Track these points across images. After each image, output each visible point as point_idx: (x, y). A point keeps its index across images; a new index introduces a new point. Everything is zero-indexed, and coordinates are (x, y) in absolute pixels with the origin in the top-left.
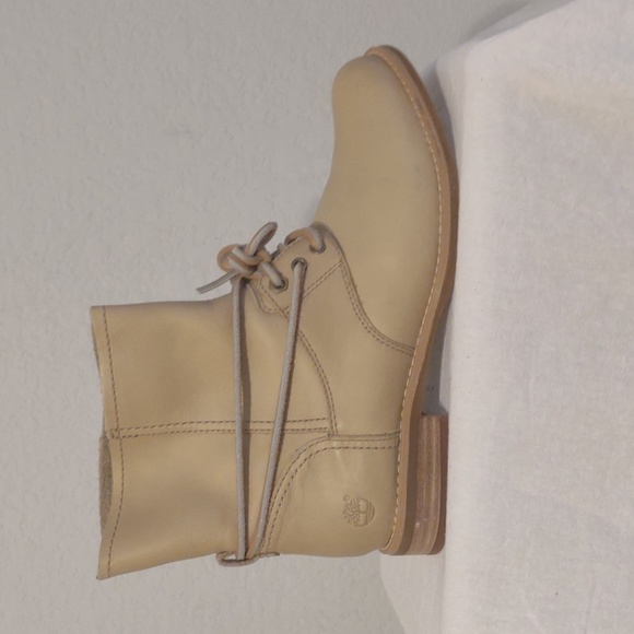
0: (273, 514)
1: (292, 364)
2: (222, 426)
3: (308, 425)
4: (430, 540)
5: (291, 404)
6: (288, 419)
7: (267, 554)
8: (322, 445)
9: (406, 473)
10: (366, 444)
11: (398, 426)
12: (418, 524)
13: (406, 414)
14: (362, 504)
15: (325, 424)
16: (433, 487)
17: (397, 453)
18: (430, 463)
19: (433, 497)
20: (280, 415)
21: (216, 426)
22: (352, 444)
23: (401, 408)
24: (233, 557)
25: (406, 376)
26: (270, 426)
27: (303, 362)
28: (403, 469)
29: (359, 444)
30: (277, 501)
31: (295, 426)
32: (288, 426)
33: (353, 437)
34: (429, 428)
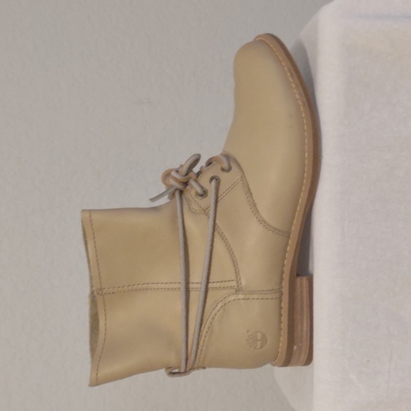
0: (201, 342)
1: (212, 245)
2: (167, 286)
3: (222, 285)
4: (304, 357)
5: (212, 272)
6: (211, 281)
7: (198, 368)
8: (232, 298)
9: (287, 314)
10: (261, 296)
11: (281, 283)
12: (295, 347)
13: (286, 276)
14: (259, 335)
15: (234, 284)
16: (305, 322)
17: (281, 301)
18: (302, 307)
19: (305, 329)
20: (204, 279)
21: (163, 286)
22: (252, 297)
23: (283, 272)
24: (177, 371)
25: (285, 251)
26: (198, 286)
27: (219, 244)
28: (285, 312)
29: (256, 296)
30: (204, 334)
31: (214, 285)
32: (210, 285)
33: (252, 292)
34: (301, 285)
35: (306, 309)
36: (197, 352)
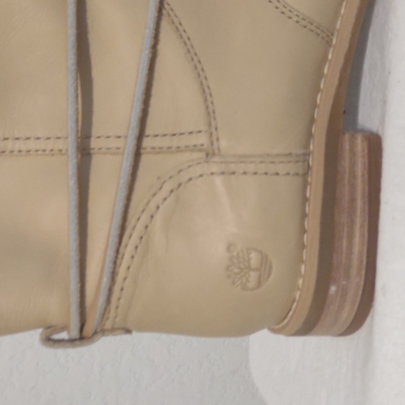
0: (122, 271)
1: (154, 47)
2: (50, 145)
3: (175, 142)
5: (151, 110)
6: (148, 131)
7: (113, 330)
8: (198, 170)
10: (262, 168)
11: (307, 145)
12: (333, 289)
13: (320, 130)
14: (254, 258)
15: (202, 139)
17: (305, 184)
18: (353, 200)
19: (356, 248)
20: (135, 123)
21: (41, 145)
22: (241, 168)
23: (312, 121)
24: (64, 335)
25: (319, 75)
26: (120, 143)
27: (170, 49)
28: (314, 208)
29: (251, 168)
30: (128, 251)
31: (158, 143)
32: (147, 143)
33: (243, 159)
34: (353, 152)
35: (360, 204)
36: (110, 290)
